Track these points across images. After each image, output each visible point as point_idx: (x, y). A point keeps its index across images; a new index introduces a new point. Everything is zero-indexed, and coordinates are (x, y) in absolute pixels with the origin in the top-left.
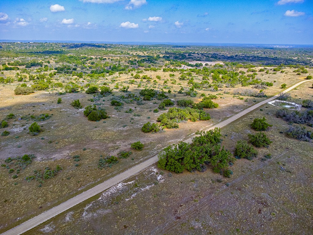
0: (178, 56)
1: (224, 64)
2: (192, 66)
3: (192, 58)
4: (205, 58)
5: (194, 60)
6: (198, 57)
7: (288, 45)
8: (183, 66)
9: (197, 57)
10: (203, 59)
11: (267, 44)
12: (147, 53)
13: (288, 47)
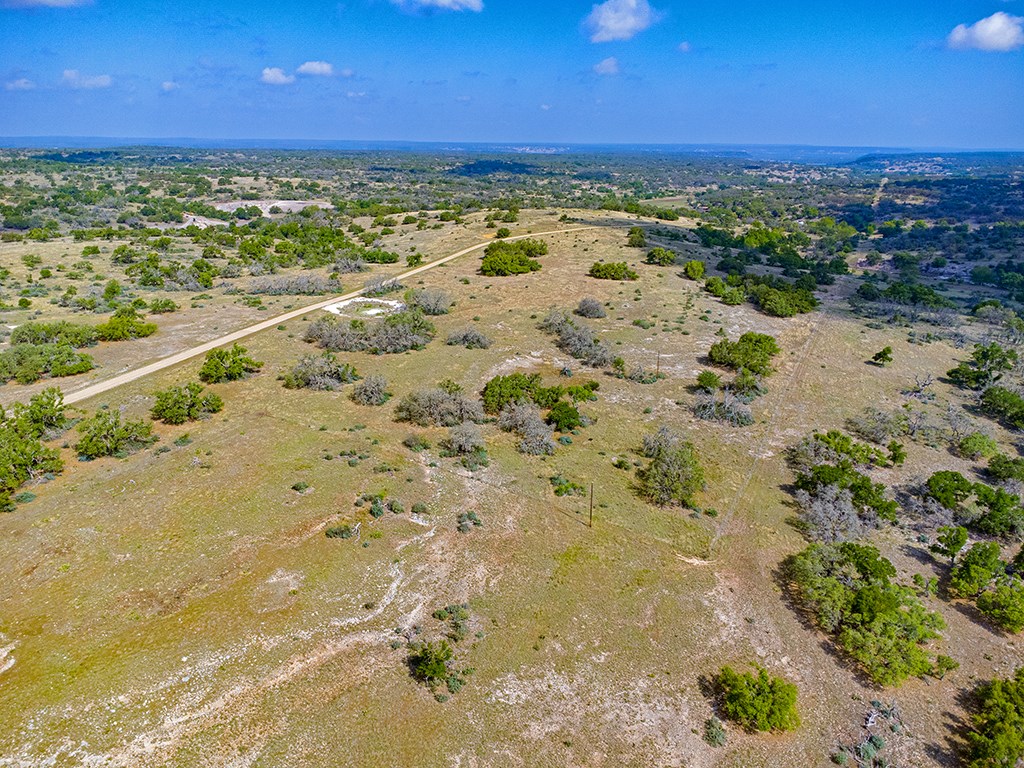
0: (183, 184)
1: (333, 207)
2: (223, 216)
3: (231, 191)
4: (276, 190)
5: (235, 198)
6: (251, 188)
7: (553, 146)
8: (192, 217)
9: (247, 188)
10: (269, 193)
11: (500, 145)
12: (64, 179)
13: (553, 151)
